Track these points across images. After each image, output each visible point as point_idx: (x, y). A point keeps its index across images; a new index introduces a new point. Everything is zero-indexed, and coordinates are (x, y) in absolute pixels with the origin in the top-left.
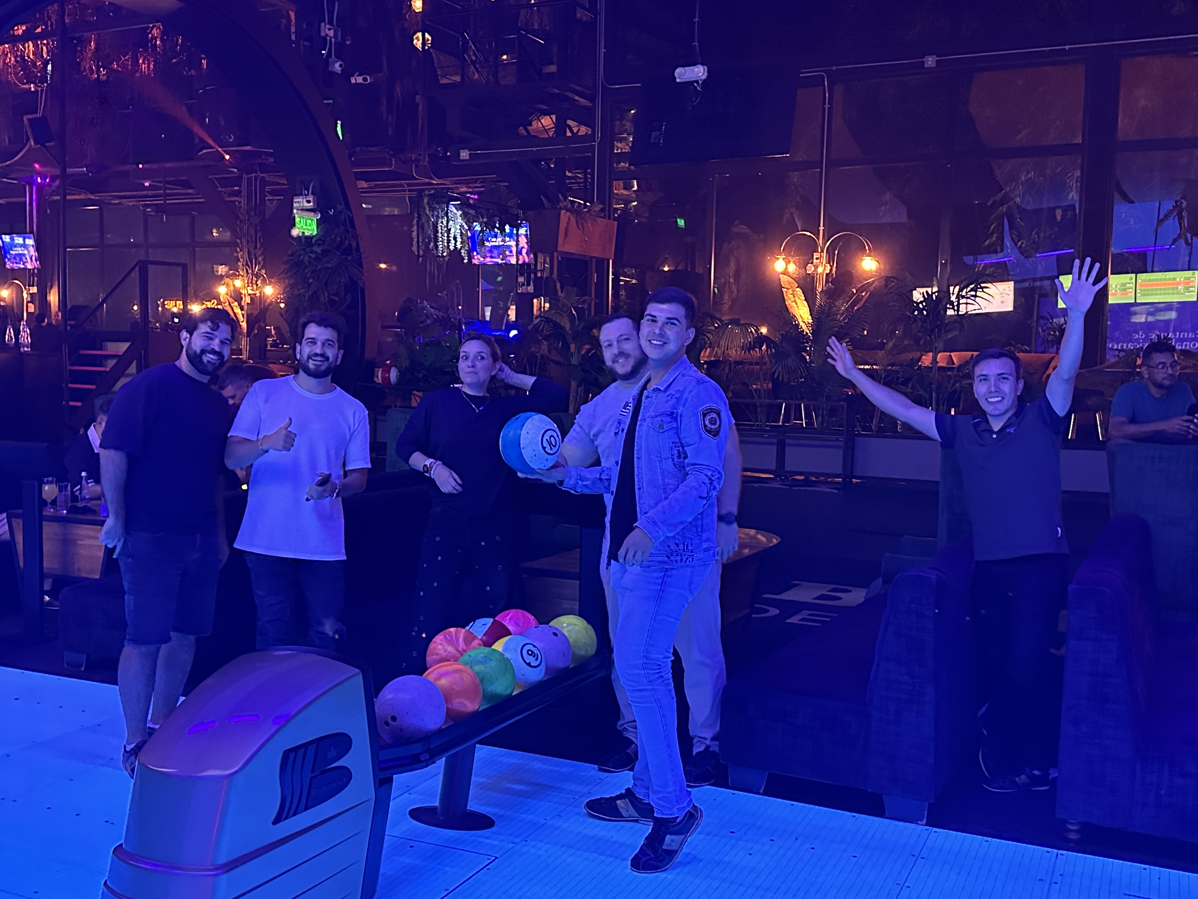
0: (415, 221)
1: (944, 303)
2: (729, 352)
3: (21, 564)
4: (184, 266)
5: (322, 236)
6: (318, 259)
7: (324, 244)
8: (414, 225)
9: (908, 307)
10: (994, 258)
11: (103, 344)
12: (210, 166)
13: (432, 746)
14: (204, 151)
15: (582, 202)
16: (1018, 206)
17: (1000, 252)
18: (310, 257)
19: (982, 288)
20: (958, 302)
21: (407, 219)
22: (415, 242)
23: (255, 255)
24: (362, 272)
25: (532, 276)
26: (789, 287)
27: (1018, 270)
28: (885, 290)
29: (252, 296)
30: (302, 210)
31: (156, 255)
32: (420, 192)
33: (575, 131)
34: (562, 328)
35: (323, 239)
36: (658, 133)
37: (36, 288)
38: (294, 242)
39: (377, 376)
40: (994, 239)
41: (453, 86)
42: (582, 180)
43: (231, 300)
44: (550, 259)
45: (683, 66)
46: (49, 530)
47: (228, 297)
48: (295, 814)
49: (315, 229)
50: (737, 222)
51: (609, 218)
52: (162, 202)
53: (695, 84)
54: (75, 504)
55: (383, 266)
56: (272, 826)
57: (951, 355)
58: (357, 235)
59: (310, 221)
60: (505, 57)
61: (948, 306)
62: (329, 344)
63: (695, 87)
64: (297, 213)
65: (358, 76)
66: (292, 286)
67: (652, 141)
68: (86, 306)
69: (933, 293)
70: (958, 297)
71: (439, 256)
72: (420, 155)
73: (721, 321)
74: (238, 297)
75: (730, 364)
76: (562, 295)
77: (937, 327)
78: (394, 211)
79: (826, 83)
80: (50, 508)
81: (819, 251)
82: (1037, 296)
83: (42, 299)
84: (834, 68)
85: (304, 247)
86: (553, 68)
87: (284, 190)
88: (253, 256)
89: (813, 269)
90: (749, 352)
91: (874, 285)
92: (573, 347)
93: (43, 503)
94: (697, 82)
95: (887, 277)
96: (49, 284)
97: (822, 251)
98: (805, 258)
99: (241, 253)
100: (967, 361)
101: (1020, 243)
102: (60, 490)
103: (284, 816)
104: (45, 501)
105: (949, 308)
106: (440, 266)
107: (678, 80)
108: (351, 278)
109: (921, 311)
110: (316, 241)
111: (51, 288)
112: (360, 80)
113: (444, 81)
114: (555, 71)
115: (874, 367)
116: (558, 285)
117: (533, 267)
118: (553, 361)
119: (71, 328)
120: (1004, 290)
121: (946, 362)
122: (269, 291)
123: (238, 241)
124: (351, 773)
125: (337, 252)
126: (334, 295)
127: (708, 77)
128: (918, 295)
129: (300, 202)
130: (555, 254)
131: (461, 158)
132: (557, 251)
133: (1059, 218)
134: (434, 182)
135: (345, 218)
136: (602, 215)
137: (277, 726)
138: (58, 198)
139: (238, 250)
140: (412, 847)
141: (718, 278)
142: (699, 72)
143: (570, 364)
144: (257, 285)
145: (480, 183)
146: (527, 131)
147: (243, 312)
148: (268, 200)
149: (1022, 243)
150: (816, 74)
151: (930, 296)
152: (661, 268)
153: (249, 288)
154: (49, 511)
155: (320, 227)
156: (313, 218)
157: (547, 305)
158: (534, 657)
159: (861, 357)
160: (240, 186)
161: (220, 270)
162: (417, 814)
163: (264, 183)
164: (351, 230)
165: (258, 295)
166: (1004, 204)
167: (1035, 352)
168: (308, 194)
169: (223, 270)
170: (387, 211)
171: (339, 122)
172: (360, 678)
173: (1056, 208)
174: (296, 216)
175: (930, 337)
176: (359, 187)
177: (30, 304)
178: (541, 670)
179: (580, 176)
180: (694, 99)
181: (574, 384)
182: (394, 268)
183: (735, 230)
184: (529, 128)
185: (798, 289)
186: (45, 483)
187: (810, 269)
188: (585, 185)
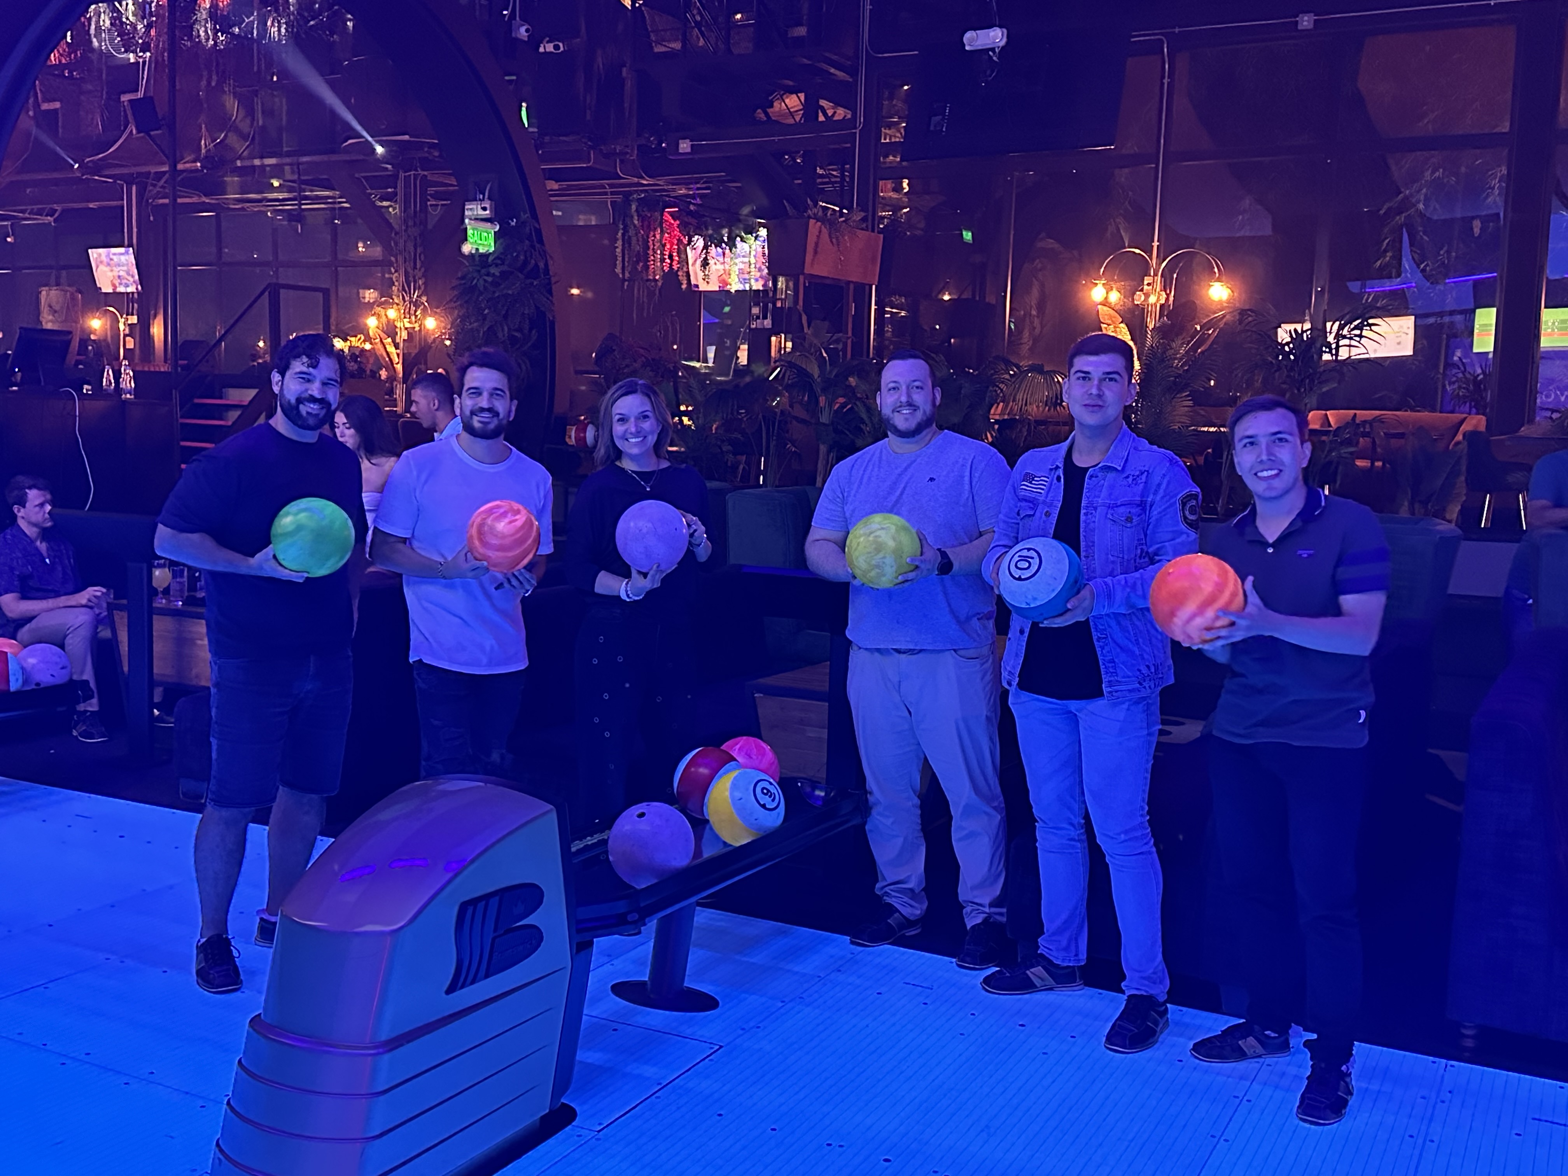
0: (620, 234)
1: (1318, 345)
2: (1029, 408)
3: (126, 669)
4: (326, 292)
5: (502, 253)
6: (495, 284)
7: (503, 264)
8: (617, 239)
9: (1270, 350)
10: (1389, 285)
11: (224, 390)
12: (357, 161)
13: (642, 905)
14: (350, 141)
15: (837, 209)
16: (1421, 215)
17: (1396, 278)
18: (485, 281)
19: (1370, 325)
20: (1337, 343)
21: (608, 231)
22: (619, 263)
23: (414, 277)
24: (552, 302)
25: (770, 305)
26: (1109, 322)
27: (1420, 303)
28: (1239, 328)
29: (411, 331)
30: (476, 219)
31: (287, 276)
32: (627, 195)
33: (830, 115)
34: (810, 376)
35: (503, 257)
36: (941, 117)
37: (135, 317)
38: (465, 262)
39: (570, 437)
40: (1388, 258)
41: (671, 55)
42: (838, 180)
43: (383, 335)
44: (794, 284)
45: (975, 29)
46: (161, 626)
47: (380, 332)
48: (473, 982)
49: (493, 244)
50: (1043, 235)
51: (873, 231)
52: (296, 207)
53: (991, 53)
54: (193, 593)
55: (575, 291)
56: (444, 995)
57: (1326, 415)
58: (545, 252)
59: (486, 234)
60: (739, 16)
61: (1324, 349)
62: (498, 395)
63: (991, 57)
64: (470, 224)
65: (548, 42)
66: (464, 318)
67: (932, 128)
68: (202, 342)
69: (1303, 332)
70: (1339, 336)
71: (648, 280)
72: (627, 146)
73: (1018, 367)
74: (390, 331)
75: (1029, 424)
76: (809, 332)
77: (1308, 377)
78: (591, 220)
79: (1166, 50)
80: (162, 599)
81: (1152, 274)
82: (1445, 336)
83: (142, 331)
84: (1177, 30)
85: (478, 268)
86: (802, 31)
87: (453, 192)
88: (411, 279)
89: (1143, 298)
90: (1055, 408)
91: (1224, 320)
92: (822, 400)
93: (153, 592)
94: (993, 50)
95: (1242, 310)
96: (152, 312)
97: (1156, 275)
98: (1132, 283)
99: (396, 274)
100: (1348, 423)
101: (1422, 266)
102: (174, 576)
103: (460, 984)
104: (156, 590)
105: (1325, 352)
106: (651, 294)
107: (967, 48)
108: (537, 308)
109: (1286, 355)
110: (495, 259)
111: (155, 316)
112: (550, 48)
113: (658, 49)
114: (804, 34)
115: (1222, 429)
116: (804, 318)
117: (771, 294)
118: (796, 418)
119: (182, 370)
120: (1401, 327)
121: (1319, 423)
122: (431, 323)
123: (393, 259)
124: (542, 933)
125: (520, 275)
126: (516, 330)
127: (1007, 43)
128: (1283, 334)
129: (474, 209)
130: (801, 278)
131: (681, 151)
132: (803, 274)
133: (1477, 231)
134: (645, 182)
135: (531, 230)
136: (864, 226)
137: (450, 875)
138: (166, 201)
139: (393, 270)
140: (615, 1030)
141: (1015, 309)
142: (996, 37)
143: (818, 423)
144: (416, 316)
145: (703, 183)
146: (767, 114)
147: (398, 351)
148: (431, 205)
149: (1427, 265)
150: (1152, 38)
151: (1299, 335)
152: (940, 296)
153: (406, 320)
154: (161, 602)
155: (498, 242)
156: (489, 230)
157: (789, 345)
158: (770, 797)
159: (1203, 416)
160: (395, 188)
161: (367, 295)
162: (621, 989)
163: (426, 183)
164: (538, 246)
165: (417, 329)
166: (1402, 213)
167: (1441, 412)
168: (483, 200)
169: (372, 296)
170: (581, 220)
171: (524, 104)
172: (554, 816)
173: (1473, 218)
174: (468, 227)
175: (1299, 390)
176: (548, 188)
177: (128, 338)
178: (779, 814)
179: (834, 173)
180: (988, 72)
181: (823, 448)
182: (590, 295)
183: (1040, 244)
184: (769, 110)
185: (1123, 325)
186: (155, 567)
187: (1139, 298)
188: (842, 186)
